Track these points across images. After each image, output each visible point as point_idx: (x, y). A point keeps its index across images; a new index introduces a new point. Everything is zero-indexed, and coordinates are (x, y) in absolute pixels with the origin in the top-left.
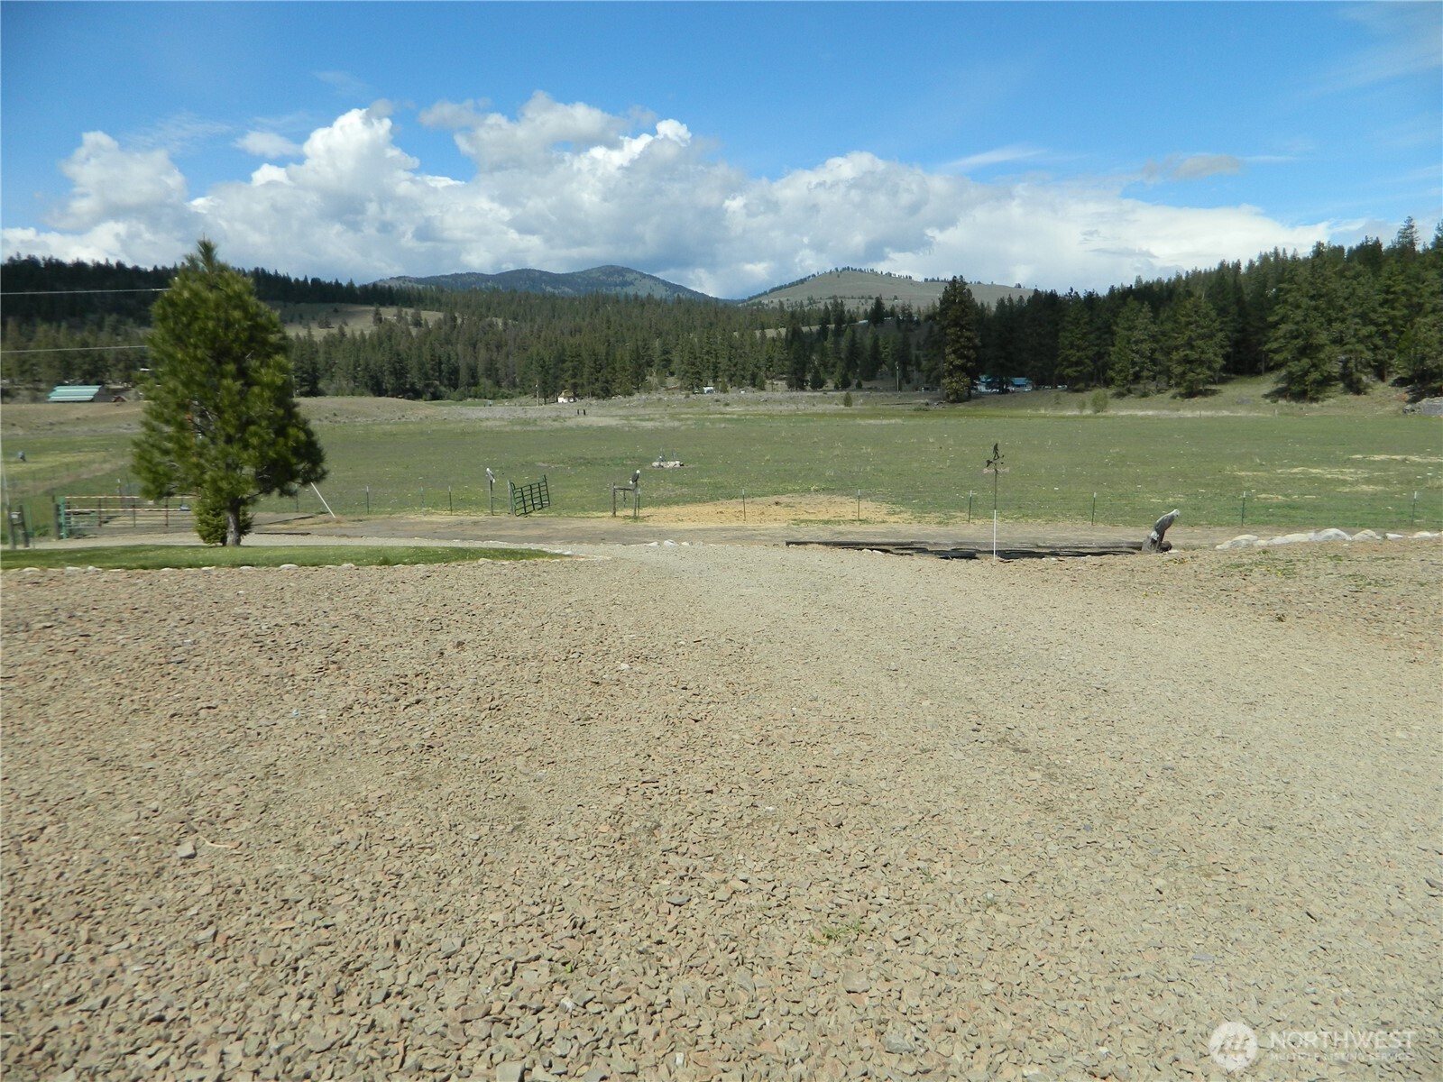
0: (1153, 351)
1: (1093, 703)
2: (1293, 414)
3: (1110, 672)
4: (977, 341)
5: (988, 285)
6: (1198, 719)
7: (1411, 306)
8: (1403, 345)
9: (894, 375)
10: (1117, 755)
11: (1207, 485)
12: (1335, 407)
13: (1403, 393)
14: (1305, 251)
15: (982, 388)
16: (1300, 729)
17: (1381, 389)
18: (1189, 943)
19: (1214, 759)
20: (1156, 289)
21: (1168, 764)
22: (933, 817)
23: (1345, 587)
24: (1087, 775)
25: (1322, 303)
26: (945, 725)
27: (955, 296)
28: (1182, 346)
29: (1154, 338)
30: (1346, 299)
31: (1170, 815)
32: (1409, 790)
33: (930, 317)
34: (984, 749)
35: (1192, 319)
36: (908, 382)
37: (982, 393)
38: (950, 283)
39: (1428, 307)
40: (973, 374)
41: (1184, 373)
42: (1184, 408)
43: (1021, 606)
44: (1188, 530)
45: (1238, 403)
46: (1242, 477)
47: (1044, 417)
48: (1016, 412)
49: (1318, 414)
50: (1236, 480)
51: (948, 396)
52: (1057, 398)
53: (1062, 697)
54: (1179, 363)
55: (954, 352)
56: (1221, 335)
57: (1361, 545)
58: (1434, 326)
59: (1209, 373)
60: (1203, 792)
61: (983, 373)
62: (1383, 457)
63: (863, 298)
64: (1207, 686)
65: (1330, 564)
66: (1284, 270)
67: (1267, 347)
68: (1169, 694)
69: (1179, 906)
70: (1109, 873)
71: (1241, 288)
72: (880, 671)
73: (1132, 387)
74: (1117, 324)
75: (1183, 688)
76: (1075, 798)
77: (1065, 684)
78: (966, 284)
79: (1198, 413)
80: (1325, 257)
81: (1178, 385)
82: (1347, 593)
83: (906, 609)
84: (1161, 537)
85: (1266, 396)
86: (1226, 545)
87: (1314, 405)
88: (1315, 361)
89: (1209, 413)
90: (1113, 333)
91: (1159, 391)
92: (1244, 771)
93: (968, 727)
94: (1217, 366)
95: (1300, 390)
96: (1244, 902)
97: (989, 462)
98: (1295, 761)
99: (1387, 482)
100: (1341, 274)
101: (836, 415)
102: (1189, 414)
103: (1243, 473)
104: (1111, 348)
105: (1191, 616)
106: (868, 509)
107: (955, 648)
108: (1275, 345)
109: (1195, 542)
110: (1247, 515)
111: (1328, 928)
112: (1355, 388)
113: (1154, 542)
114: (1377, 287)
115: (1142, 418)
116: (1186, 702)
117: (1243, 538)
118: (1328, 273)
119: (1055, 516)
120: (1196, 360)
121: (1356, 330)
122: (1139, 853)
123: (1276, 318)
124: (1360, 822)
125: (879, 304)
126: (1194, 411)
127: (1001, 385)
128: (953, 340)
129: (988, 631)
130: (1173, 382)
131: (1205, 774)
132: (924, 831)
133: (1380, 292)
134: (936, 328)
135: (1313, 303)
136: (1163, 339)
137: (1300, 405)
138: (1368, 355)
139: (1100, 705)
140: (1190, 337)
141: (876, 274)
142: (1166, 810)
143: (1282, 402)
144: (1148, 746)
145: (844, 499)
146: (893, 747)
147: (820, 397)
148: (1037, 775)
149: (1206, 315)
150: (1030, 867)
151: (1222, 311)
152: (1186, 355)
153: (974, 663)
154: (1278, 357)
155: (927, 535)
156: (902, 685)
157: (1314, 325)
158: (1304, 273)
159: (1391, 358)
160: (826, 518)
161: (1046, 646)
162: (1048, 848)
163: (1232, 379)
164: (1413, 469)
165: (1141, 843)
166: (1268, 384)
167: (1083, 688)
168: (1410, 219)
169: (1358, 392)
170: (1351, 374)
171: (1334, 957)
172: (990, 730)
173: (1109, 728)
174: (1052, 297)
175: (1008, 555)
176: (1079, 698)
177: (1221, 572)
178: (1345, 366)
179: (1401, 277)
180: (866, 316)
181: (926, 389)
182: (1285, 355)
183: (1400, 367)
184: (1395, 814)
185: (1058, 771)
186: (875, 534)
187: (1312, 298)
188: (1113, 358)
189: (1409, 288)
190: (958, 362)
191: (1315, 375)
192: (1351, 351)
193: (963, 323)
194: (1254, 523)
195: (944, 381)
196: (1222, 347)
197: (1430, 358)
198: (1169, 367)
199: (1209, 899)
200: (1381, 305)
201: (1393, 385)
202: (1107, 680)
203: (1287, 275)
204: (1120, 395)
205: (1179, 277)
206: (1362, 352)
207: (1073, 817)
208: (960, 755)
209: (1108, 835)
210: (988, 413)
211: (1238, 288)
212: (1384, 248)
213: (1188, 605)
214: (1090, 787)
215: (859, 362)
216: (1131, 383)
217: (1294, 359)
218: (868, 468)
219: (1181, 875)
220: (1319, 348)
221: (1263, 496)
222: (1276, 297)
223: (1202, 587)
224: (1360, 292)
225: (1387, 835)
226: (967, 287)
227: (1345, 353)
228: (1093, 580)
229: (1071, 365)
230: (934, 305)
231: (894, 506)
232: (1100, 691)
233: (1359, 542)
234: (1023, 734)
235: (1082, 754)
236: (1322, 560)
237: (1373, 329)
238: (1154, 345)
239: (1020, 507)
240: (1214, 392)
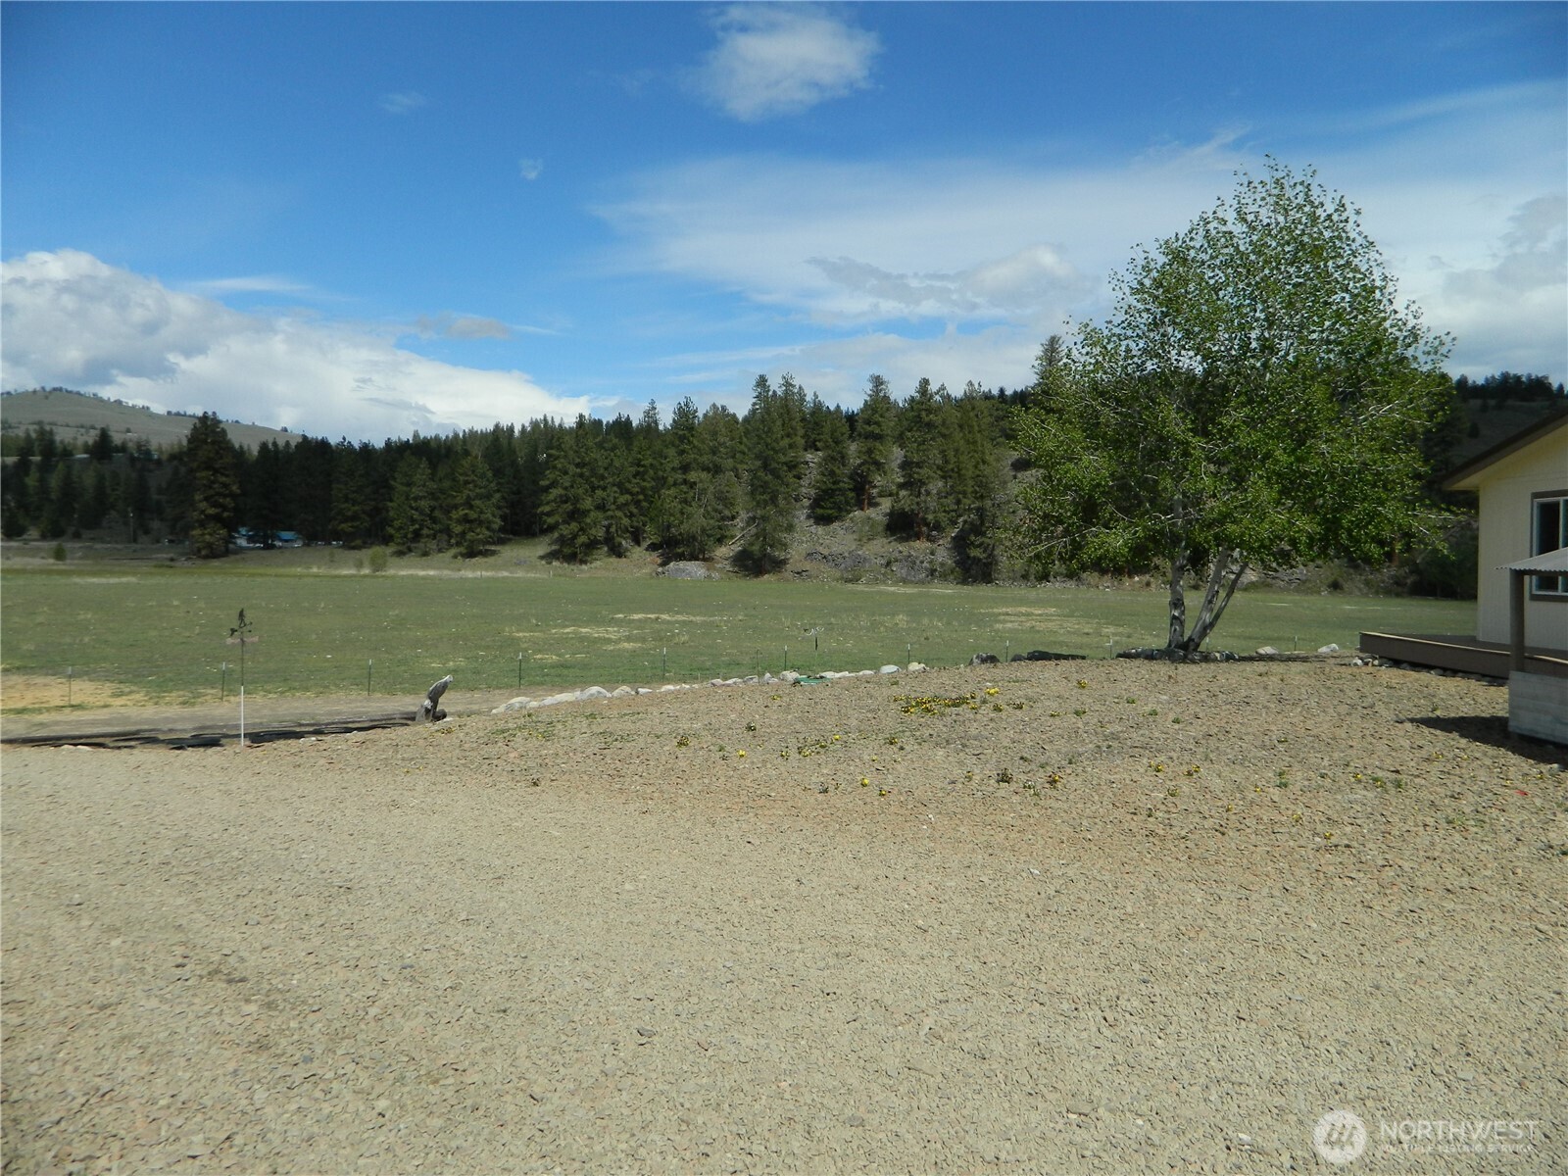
0: (433, 509)
1: (332, 905)
2: (565, 575)
3: (357, 866)
4: (235, 488)
5: (247, 426)
6: (445, 904)
7: (658, 478)
8: (653, 513)
9: (126, 524)
10: (352, 963)
11: (488, 647)
12: (601, 569)
13: (654, 557)
14: (570, 422)
15: (243, 542)
16: (542, 897)
17: (638, 553)
18: (407, 1167)
19: (456, 947)
20: (433, 444)
21: (407, 961)
22: (104, 1095)
23: (596, 745)
24: (314, 994)
25: (586, 471)
26: (139, 966)
27: (207, 435)
28: (462, 505)
29: (433, 495)
30: (606, 469)
31: (402, 1021)
32: (632, 942)
33: (173, 457)
34: (189, 988)
35: (470, 479)
36: (147, 532)
37: (241, 549)
38: (199, 418)
39: (671, 480)
40: (231, 526)
41: (463, 534)
42: (465, 569)
43: (263, 800)
44: (468, 695)
45: (517, 564)
46: (519, 638)
47: (316, 576)
48: (281, 571)
49: (588, 575)
50: (513, 642)
51: (199, 550)
52: (332, 555)
53: (297, 904)
54: (459, 522)
55: (206, 499)
56: (498, 496)
57: (618, 702)
58: (676, 497)
59: (487, 533)
60: (440, 986)
61: (244, 525)
62: (640, 616)
63: (82, 427)
64: (459, 865)
65: (585, 722)
66: (553, 437)
67: (540, 510)
68: (417, 881)
69: (402, 1126)
70: (327, 1108)
71: (515, 452)
72: (56, 908)
73: (413, 545)
74: (395, 479)
75: (434, 871)
76: (297, 1026)
77: (302, 888)
78: (220, 422)
79: (479, 573)
80: (586, 428)
81: (458, 544)
82: (596, 751)
83: (109, 820)
84: (435, 705)
85: (542, 558)
86: (502, 708)
87: (584, 567)
88: (583, 525)
89: (489, 574)
90: (391, 488)
91: (440, 551)
92: (485, 953)
93: (172, 961)
94: (496, 526)
95: (571, 552)
96: (469, 1103)
97: (233, 631)
98: (535, 932)
99: (643, 640)
100: (600, 446)
101: (42, 572)
102: (469, 574)
103: (521, 634)
104: (390, 504)
105: (451, 790)
106: (83, 690)
107: (168, 863)
108: (547, 509)
109: (475, 707)
110: (525, 677)
111: (549, 1107)
112: (617, 552)
113: (428, 711)
114: (630, 460)
115: (424, 578)
116: (435, 886)
117: (516, 701)
118: (590, 444)
119: (327, 687)
120: (475, 520)
121: (615, 498)
122: (363, 1075)
123: (547, 483)
124: (588, 984)
125: (104, 436)
126: (475, 572)
127: (265, 538)
128: (205, 485)
129: (216, 836)
130: (453, 541)
131: (445, 966)
132: (86, 1119)
133: (632, 464)
134: (183, 470)
135: (578, 470)
136: (442, 497)
137: (572, 567)
138: (626, 521)
139: (340, 906)
140: (468, 497)
141: (101, 400)
142: (398, 1015)
143: (555, 563)
144: (388, 945)
145: (49, 679)
146: (57, 1012)
147: (18, 548)
148: (252, 1008)
149: (483, 476)
150: (229, 1128)
151: (498, 472)
152: (466, 514)
153: (191, 879)
154: (550, 520)
155: (167, 720)
156: (85, 923)
157: (581, 491)
158: (569, 441)
159: (644, 525)
160: (20, 705)
161: (287, 845)
162: (256, 1097)
163: (510, 540)
164: (664, 627)
165: (367, 1062)
166: (542, 546)
167: (322, 889)
168: (653, 402)
169: (620, 555)
170: (613, 538)
171: (551, 1137)
172: (200, 962)
173: (347, 932)
174: (323, 444)
175: (258, 738)
176: (316, 902)
177: (486, 739)
178: (608, 531)
179: (649, 453)
180: (87, 449)
181: (171, 541)
182: (557, 518)
183: (651, 535)
184: (618, 969)
185: (279, 996)
186: (93, 723)
187: (577, 465)
188: (392, 514)
189: (654, 462)
190: (212, 511)
191: (583, 539)
192: (612, 517)
193: (217, 466)
194: (532, 684)
195: (194, 532)
196: (499, 508)
197: (675, 526)
198: (448, 525)
199: (435, 1109)
200: (635, 476)
201: (647, 550)
202: (352, 876)
203: (555, 443)
204: (400, 554)
205: (456, 435)
206: (621, 518)
207: (290, 1050)
208: (154, 1003)
209: (330, 1062)
210: (251, 571)
211: (512, 451)
212: (635, 424)
213: (449, 778)
214: (315, 1008)
215: (76, 506)
216: (412, 541)
217: (565, 522)
218: (86, 639)
219: (407, 1089)
220: (586, 513)
221: (539, 656)
222: (547, 462)
223: (465, 758)
224: (617, 464)
225: (609, 992)
226: (221, 426)
227: (607, 518)
228: (352, 760)
229: (346, 520)
230: (180, 442)
231: (122, 686)
232: (342, 890)
233: (617, 698)
234: (242, 960)
235: (311, 970)
236: (579, 719)
237: (628, 497)
238: (433, 503)
239: (284, 678)
240: (493, 553)
